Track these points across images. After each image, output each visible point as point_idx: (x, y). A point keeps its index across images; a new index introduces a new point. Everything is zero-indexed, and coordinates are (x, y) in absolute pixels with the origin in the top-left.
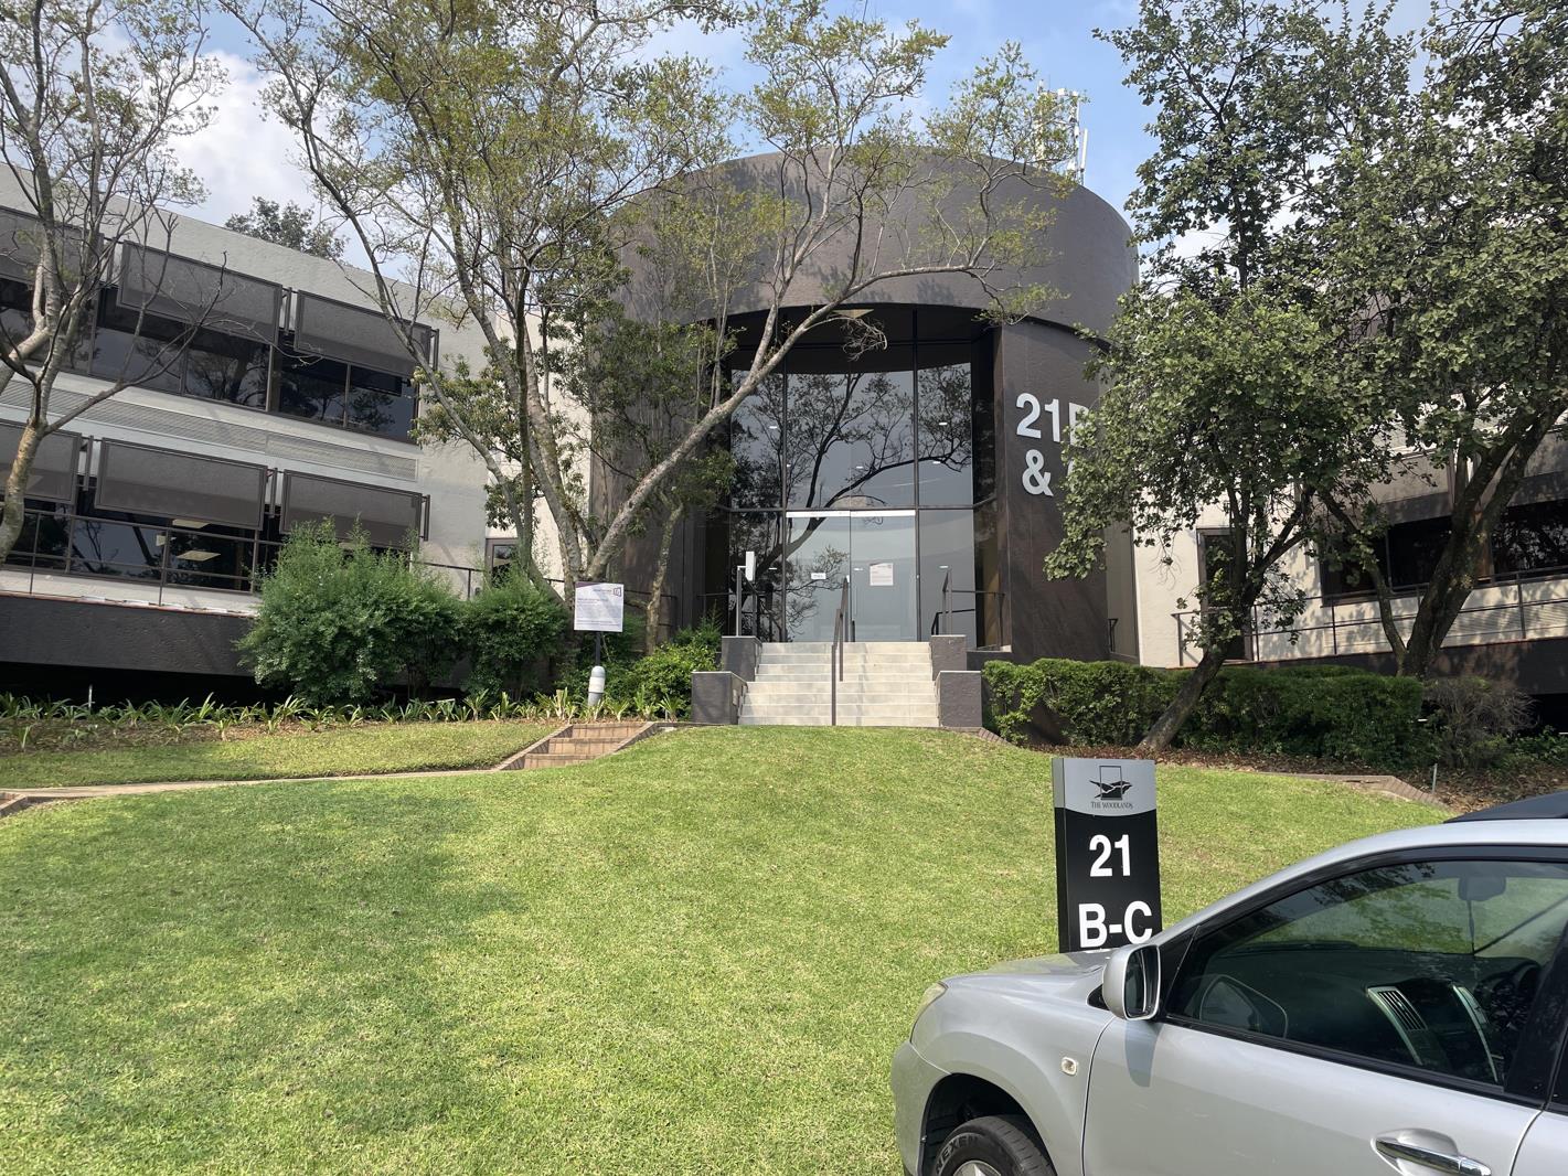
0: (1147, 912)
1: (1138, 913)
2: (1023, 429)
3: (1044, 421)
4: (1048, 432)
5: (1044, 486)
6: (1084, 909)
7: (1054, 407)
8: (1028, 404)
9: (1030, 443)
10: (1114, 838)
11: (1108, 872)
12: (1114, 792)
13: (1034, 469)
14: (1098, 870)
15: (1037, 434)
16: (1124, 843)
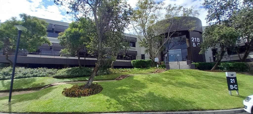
0: (237, 86)
1: (236, 86)
2: (192, 41)
3: (194, 40)
4: (195, 41)
5: (195, 46)
6: (231, 85)
7: (195, 38)
8: (193, 38)
9: (194, 42)
10: (233, 79)
11: (233, 82)
12: (232, 75)
13: (194, 44)
14: (231, 82)
15: (194, 41)
16: (234, 80)
